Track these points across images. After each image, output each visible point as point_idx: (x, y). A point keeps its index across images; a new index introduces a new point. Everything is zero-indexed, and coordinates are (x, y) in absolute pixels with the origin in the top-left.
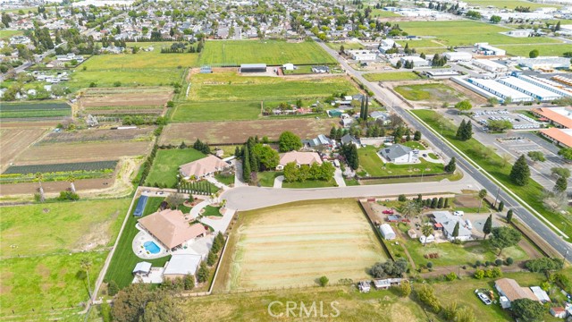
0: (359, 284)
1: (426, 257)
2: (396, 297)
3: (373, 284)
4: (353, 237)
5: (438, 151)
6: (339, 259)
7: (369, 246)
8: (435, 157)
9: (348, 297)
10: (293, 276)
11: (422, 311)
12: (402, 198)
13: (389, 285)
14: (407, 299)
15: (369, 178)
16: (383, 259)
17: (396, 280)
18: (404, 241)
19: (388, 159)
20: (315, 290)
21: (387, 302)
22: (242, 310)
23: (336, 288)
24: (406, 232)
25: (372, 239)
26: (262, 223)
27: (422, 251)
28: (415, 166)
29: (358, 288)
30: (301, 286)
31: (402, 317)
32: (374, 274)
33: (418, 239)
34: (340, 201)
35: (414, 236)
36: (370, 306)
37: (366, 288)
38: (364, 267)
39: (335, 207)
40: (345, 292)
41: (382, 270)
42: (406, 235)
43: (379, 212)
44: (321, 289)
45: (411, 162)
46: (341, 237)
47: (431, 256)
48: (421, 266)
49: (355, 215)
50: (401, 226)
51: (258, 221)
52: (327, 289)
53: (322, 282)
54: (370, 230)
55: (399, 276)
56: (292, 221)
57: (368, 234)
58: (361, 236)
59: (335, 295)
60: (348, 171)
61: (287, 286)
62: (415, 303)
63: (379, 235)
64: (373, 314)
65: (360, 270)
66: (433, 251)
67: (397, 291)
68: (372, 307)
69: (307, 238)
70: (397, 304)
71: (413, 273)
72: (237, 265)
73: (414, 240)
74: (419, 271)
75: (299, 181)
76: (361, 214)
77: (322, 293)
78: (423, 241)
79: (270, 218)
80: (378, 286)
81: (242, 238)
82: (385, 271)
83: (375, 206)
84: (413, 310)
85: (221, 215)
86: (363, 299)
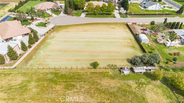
0: (122, 68)
1: (170, 54)
2: (149, 80)
3: (132, 69)
4: (121, 40)
5: (171, 6)
6: (110, 52)
7: (131, 46)
8: (171, 8)
9: (112, 78)
10: (76, 60)
11: (171, 93)
12: (152, 23)
13: (145, 71)
14: (158, 82)
15: (134, 15)
16: (140, 54)
17: (150, 68)
18: (154, 45)
19: (145, 7)
20: (89, 71)
21: (143, 84)
23: (104, 71)
24: (156, 40)
25: (133, 42)
26: (67, 31)
27: (167, 51)
28: (160, 11)
29: (120, 71)
30: (80, 67)
31: (155, 97)
32: (133, 62)
33: (164, 44)
34: (116, 24)
35: (162, 42)
36: (128, 85)
37: (127, 72)
38: (126, 58)
40: (111, 73)
41: (140, 60)
42: (156, 41)
43: (138, 30)
44: (93, 70)
45: (157, 9)
46: (113, 40)
47: (175, 54)
48: (168, 59)
49: (123, 30)
50: (152, 37)
51: (65, 31)
52: (97, 70)
53: (95, 65)
54: (132, 37)
55: (152, 65)
57: (131, 40)
58: (126, 41)
59: (103, 75)
60: (122, 10)
61: (69, 67)
62: (165, 86)
63: (138, 40)
64: (130, 92)
65: (123, 60)
66: (176, 51)
67: (152, 76)
68: (130, 86)
70: (151, 86)
71: (161, 64)
73: (161, 44)
74: (167, 63)
75: (95, 14)
76: (128, 30)
77: (93, 73)
78: (168, 45)
79: (75, 29)
80: (136, 71)
81: (53, 37)
82: (142, 61)
84: (163, 92)
85: (46, 26)
86: (124, 79)
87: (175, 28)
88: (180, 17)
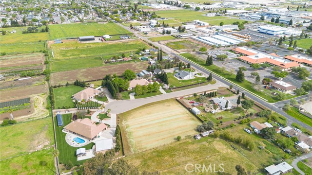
0: (195, 136)
1: (217, 119)
2: (213, 139)
3: (201, 135)
4: (182, 116)
5: (200, 72)
6: (180, 127)
7: (191, 119)
8: (200, 74)
9: (193, 144)
10: (162, 139)
11: (226, 142)
12: (195, 95)
13: (208, 134)
14: (218, 139)
15: (176, 88)
16: (200, 124)
17: (210, 131)
18: (205, 114)
19: (180, 78)
20: (176, 144)
21: (211, 142)
22: (145, 160)
23: (185, 141)
24: (204, 110)
25: (191, 115)
26: (134, 117)
27: (214, 117)
28: (194, 80)
29: (195, 138)
31: (219, 147)
32: (199, 130)
33: (210, 112)
34: (167, 101)
35: (208, 111)
36: (204, 145)
37: (199, 138)
38: (193, 128)
39: (167, 104)
40: (190, 141)
41: (203, 128)
43: (187, 103)
44: (178, 143)
45: (191, 78)
46: (176, 117)
47: (220, 118)
48: (217, 123)
49: (177, 106)
50: (200, 107)
51: (131, 117)
52: (181, 142)
53: (178, 139)
54: (188, 111)
55: (210, 129)
56: (148, 114)
57: (187, 113)
58: (185, 115)
59: (186, 143)
60: (166, 86)
61: (162, 145)
62: (222, 140)
63: (193, 113)
64: (207, 148)
65: (192, 130)
66: (220, 116)
67: (214, 136)
68: (205, 145)
69: (160, 121)
70: (215, 142)
71: (215, 127)
72: (131, 140)
73: (208, 112)
74: (218, 126)
75: (143, 94)
76: (180, 105)
77: (180, 144)
78: (213, 112)
79: (138, 113)
80: (204, 135)
81: (127, 127)
82: (205, 128)
83: (184, 100)
84: (223, 143)
85: (109, 117)
86: (199, 143)
87: (213, 96)
88: (212, 84)
